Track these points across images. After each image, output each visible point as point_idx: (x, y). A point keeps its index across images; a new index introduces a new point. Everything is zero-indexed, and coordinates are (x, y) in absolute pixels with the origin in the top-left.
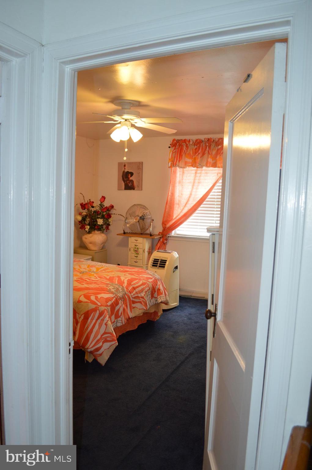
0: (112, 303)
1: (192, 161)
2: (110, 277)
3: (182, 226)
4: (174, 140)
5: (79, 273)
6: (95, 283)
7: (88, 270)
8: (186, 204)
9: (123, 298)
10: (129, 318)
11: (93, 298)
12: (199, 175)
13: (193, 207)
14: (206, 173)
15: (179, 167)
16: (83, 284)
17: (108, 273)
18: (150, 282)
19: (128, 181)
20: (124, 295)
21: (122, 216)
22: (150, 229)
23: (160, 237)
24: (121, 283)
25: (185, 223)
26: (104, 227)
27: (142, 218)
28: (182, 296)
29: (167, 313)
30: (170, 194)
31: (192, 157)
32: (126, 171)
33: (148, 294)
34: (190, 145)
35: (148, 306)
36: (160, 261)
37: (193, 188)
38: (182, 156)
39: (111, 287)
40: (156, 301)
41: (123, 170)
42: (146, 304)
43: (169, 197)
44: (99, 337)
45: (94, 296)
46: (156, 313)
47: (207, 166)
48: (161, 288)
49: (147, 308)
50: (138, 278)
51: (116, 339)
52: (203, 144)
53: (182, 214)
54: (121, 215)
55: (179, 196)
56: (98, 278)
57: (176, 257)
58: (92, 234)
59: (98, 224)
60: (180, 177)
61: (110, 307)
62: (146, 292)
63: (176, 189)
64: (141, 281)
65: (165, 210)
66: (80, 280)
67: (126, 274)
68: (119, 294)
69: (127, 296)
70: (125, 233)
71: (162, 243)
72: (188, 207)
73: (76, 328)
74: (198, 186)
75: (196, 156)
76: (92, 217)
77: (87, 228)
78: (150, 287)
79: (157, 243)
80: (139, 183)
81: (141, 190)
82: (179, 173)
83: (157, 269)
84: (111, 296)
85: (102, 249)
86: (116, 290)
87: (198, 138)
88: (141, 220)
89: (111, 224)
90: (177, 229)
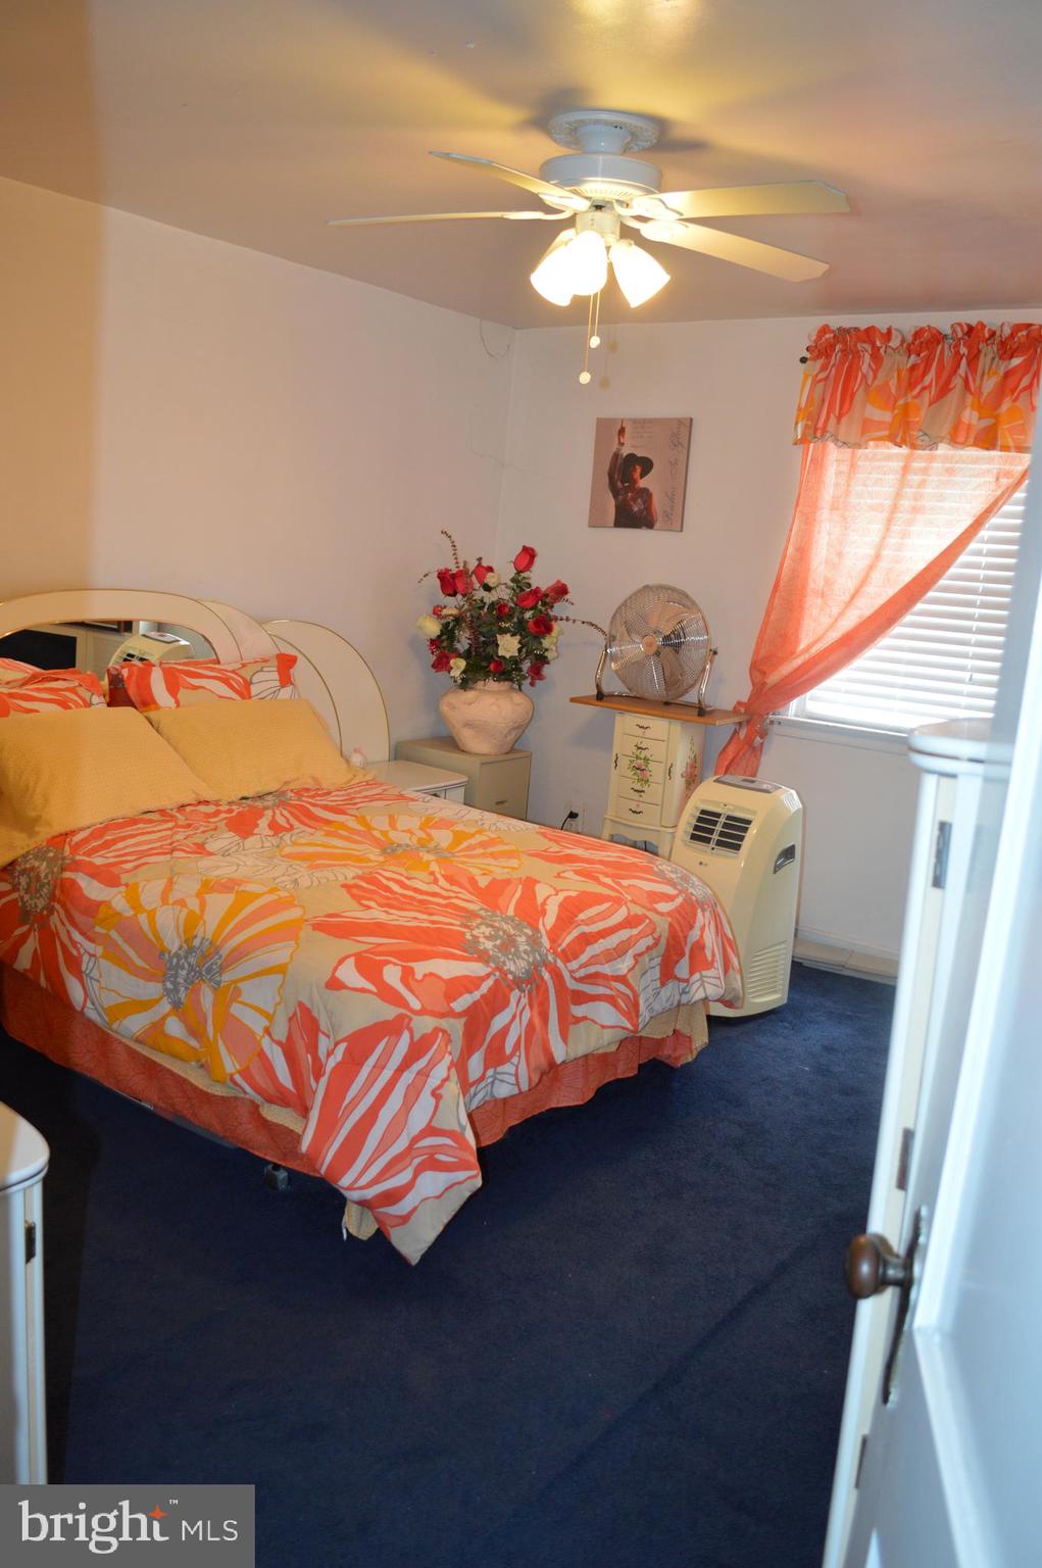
0: (475, 1004)
1: (894, 419)
2: (494, 882)
3: (827, 683)
4: (825, 329)
5: (378, 851)
6: (421, 902)
7: (420, 839)
8: (853, 597)
9: (531, 982)
10: (552, 1064)
11: (392, 975)
12: (918, 478)
13: (883, 608)
14: (950, 472)
15: (836, 441)
16: (368, 907)
17: (491, 861)
18: (661, 914)
19: (630, 494)
20: (536, 967)
21: (596, 626)
22: (700, 689)
23: (737, 720)
24: (530, 911)
26: (526, 665)
27: (674, 643)
28: (805, 963)
30: (790, 551)
31: (896, 402)
32: (625, 451)
33: (648, 965)
34: (889, 351)
35: (646, 1015)
36: (722, 820)
37: (888, 530)
38: (853, 395)
39: (483, 928)
40: (684, 992)
41: (614, 450)
42: (636, 1005)
45: (400, 968)
46: (680, 1038)
47: (956, 442)
48: (710, 939)
49: (636, 1026)
50: (614, 894)
51: (475, 1159)
52: (946, 350)
53: (834, 635)
54: (591, 624)
56: (442, 882)
57: (793, 810)
58: (477, 693)
59: (500, 654)
60: (837, 485)
61: (463, 1020)
62: (637, 957)
63: (819, 533)
64: (624, 907)
65: (768, 614)
66: (364, 885)
67: (564, 872)
68: (512, 963)
69: (550, 972)
70: (600, 696)
71: (746, 747)
72: (861, 609)
73: (314, 1093)
74: (910, 523)
75: (910, 400)
76: (479, 626)
77: (458, 668)
78: (660, 936)
79: (723, 746)
80: (672, 500)
81: (679, 529)
82: (835, 467)
83: (706, 852)
84: (477, 969)
85: (512, 750)
86: (503, 944)
87: (925, 325)
88: (668, 650)
89: (550, 655)
90: (808, 694)
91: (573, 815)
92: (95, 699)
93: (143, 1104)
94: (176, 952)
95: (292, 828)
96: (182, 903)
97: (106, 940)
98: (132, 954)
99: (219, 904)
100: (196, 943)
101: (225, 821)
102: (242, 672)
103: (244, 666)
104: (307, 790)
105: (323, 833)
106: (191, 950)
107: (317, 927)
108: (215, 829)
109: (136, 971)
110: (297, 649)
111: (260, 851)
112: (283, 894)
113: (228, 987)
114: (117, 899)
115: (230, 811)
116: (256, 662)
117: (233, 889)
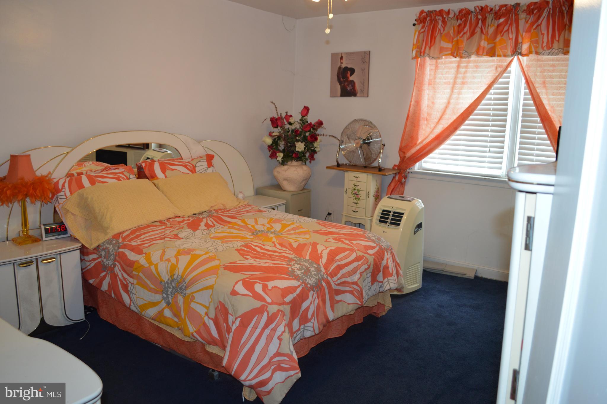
0: (294, 298)
1: (453, 46)
2: (300, 244)
3: (431, 155)
4: (422, 12)
5: (250, 234)
6: (270, 255)
7: (268, 228)
8: (439, 120)
9: (318, 287)
10: (328, 322)
11: (258, 288)
12: (464, 70)
13: (452, 124)
14: (477, 67)
15: (429, 56)
16: (247, 259)
17: (297, 236)
18: (370, 255)
19: (346, 83)
20: (319, 280)
21: (335, 137)
22: (379, 160)
23: (394, 172)
24: (315, 257)
25: (437, 151)
26: (307, 155)
27: (367, 142)
28: (428, 270)
30: (413, 102)
31: (453, 39)
32: (343, 66)
33: (365, 277)
34: (449, 19)
35: (366, 297)
36: (392, 213)
37: (452, 91)
38: (435, 37)
39: (296, 265)
40: (381, 287)
41: (339, 66)
42: (362, 294)
44: (267, 360)
45: (262, 284)
46: (380, 305)
47: (478, 54)
48: (391, 264)
49: (362, 302)
50: (350, 247)
51: (297, 366)
52: (472, 18)
53: (433, 136)
54: (333, 136)
55: (428, 106)
56: (278, 246)
57: (420, 208)
58: (288, 166)
59: (297, 150)
60: (430, 75)
61: (289, 306)
62: (361, 273)
63: (424, 94)
64: (355, 252)
65: (405, 129)
66: (245, 249)
67: (328, 239)
68: (309, 279)
69: (325, 283)
70: (338, 165)
71: (399, 183)
72: (443, 125)
73: (228, 340)
74: (461, 88)
75: (459, 38)
76: (288, 139)
77: (280, 156)
78: (370, 264)
79: (389, 183)
80: (363, 84)
81: (367, 96)
82: (429, 68)
83: (386, 227)
84: (294, 283)
85: (303, 189)
86: (305, 272)
87: (463, 8)
88: (365, 145)
89: (317, 150)
90: (423, 160)
91: (329, 214)
92: (131, 176)
93: (157, 345)
94: (167, 281)
95: (214, 226)
96: (169, 260)
97: (138, 278)
98: (148, 282)
99: (184, 260)
100: (175, 277)
101: (186, 225)
102: (193, 162)
103: (192, 160)
104: (221, 209)
105: (227, 227)
106: (173, 280)
107: (225, 268)
108: (183, 228)
109: (150, 290)
110: (213, 151)
111: (202, 236)
112: (211, 254)
113: (190, 295)
114: (141, 259)
115: (189, 220)
116: (197, 158)
117: (190, 253)
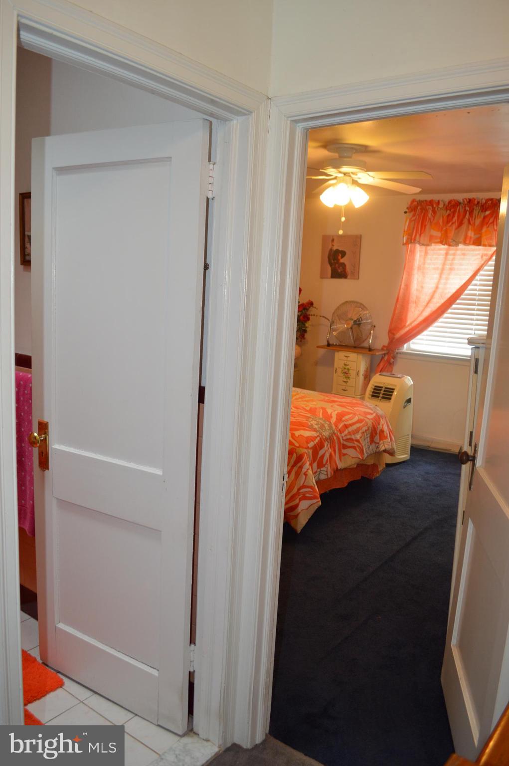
0: (315, 445)
1: (442, 235)
2: (311, 408)
3: (419, 337)
4: (413, 201)
8: (428, 303)
9: (330, 439)
10: (337, 468)
12: (452, 257)
13: (440, 307)
14: (464, 254)
15: (419, 243)
17: (306, 403)
18: (368, 419)
19: (337, 265)
20: (332, 434)
21: (326, 318)
22: (369, 341)
23: (383, 352)
24: (327, 417)
25: (425, 333)
27: (358, 323)
29: (391, 469)
30: (403, 286)
31: (442, 229)
32: (335, 248)
33: (366, 437)
34: (439, 209)
35: (365, 455)
36: (383, 389)
37: (441, 277)
38: (425, 226)
39: (313, 421)
40: (377, 447)
41: (330, 248)
42: (363, 450)
43: (402, 291)
44: (295, 490)
46: (375, 466)
47: (466, 244)
48: (386, 429)
49: (363, 458)
50: (352, 412)
51: (319, 496)
52: (460, 209)
53: (421, 319)
54: (324, 317)
55: (417, 290)
56: (293, 408)
57: (410, 385)
60: (420, 261)
61: (312, 451)
62: (363, 434)
63: (414, 279)
64: (357, 416)
65: (395, 311)
67: (334, 405)
68: (324, 433)
69: (336, 437)
70: (329, 345)
71: (387, 363)
74: (449, 274)
75: (448, 227)
78: (369, 427)
80: (354, 267)
81: (358, 279)
82: (419, 254)
83: (378, 401)
84: (314, 434)
86: (320, 426)
87: (452, 199)
88: (356, 326)
89: (308, 329)
90: (411, 341)
